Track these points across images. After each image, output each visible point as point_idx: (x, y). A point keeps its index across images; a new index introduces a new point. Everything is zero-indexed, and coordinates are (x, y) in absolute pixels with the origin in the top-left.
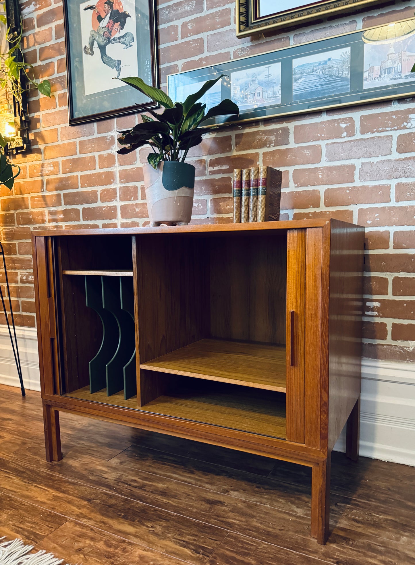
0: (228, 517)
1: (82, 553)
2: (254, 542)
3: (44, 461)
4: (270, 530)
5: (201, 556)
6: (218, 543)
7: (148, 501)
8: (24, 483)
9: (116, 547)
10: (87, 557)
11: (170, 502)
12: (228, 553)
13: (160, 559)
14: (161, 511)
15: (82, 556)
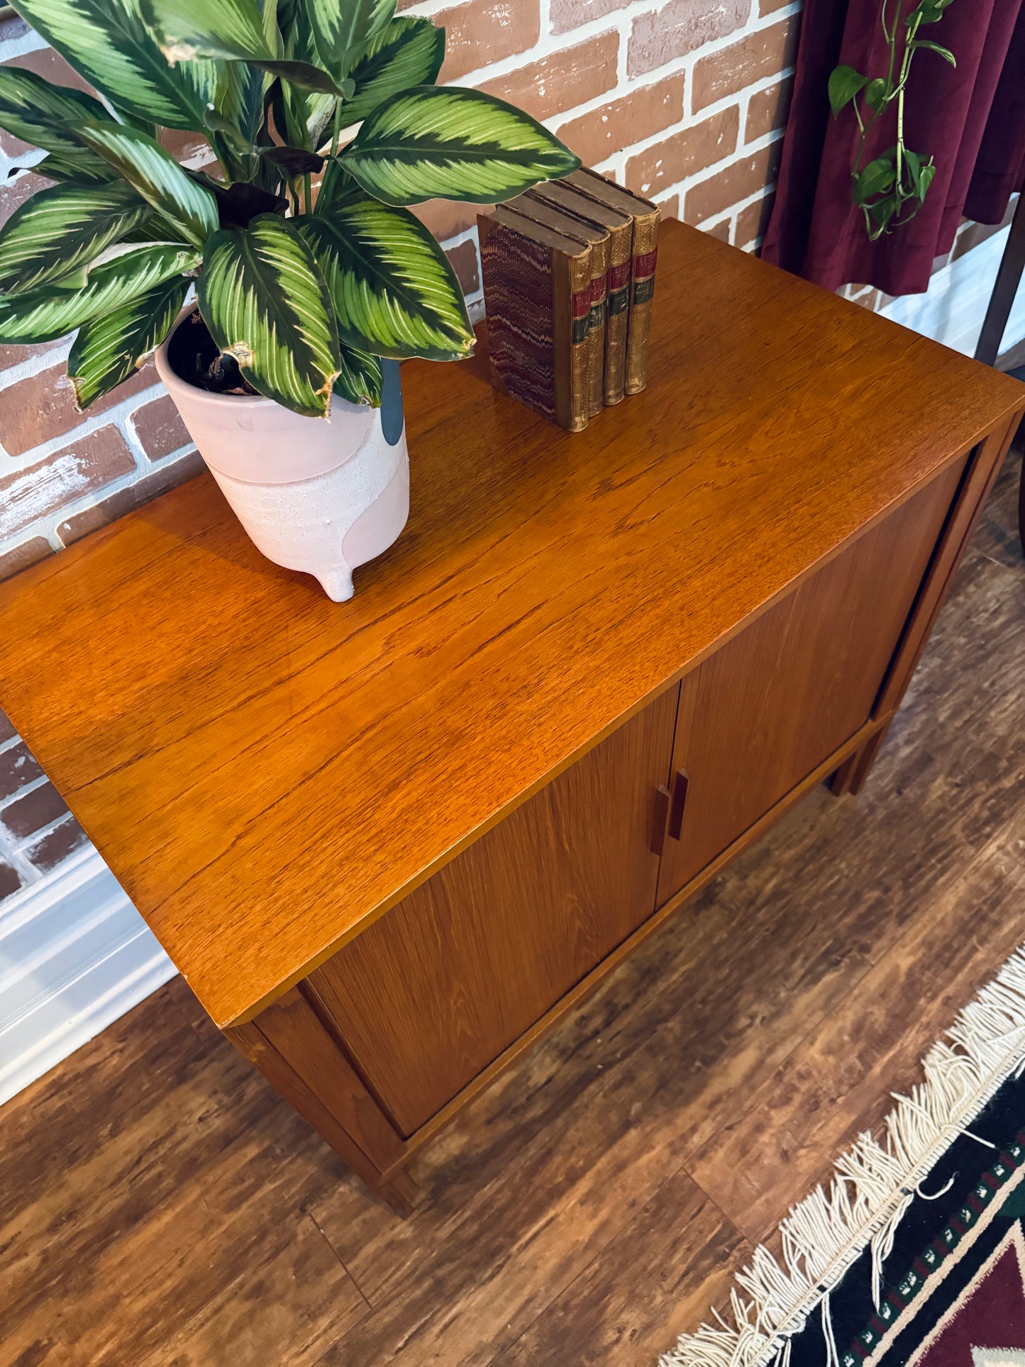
0: (759, 891)
1: (795, 1150)
2: (831, 876)
3: (403, 1230)
4: (807, 842)
5: (846, 960)
6: (820, 926)
7: (667, 1007)
8: (497, 1279)
9: (794, 1089)
10: (807, 1143)
11: (683, 969)
12: (848, 920)
13: (840, 1023)
14: (710, 992)
15: (803, 1152)
